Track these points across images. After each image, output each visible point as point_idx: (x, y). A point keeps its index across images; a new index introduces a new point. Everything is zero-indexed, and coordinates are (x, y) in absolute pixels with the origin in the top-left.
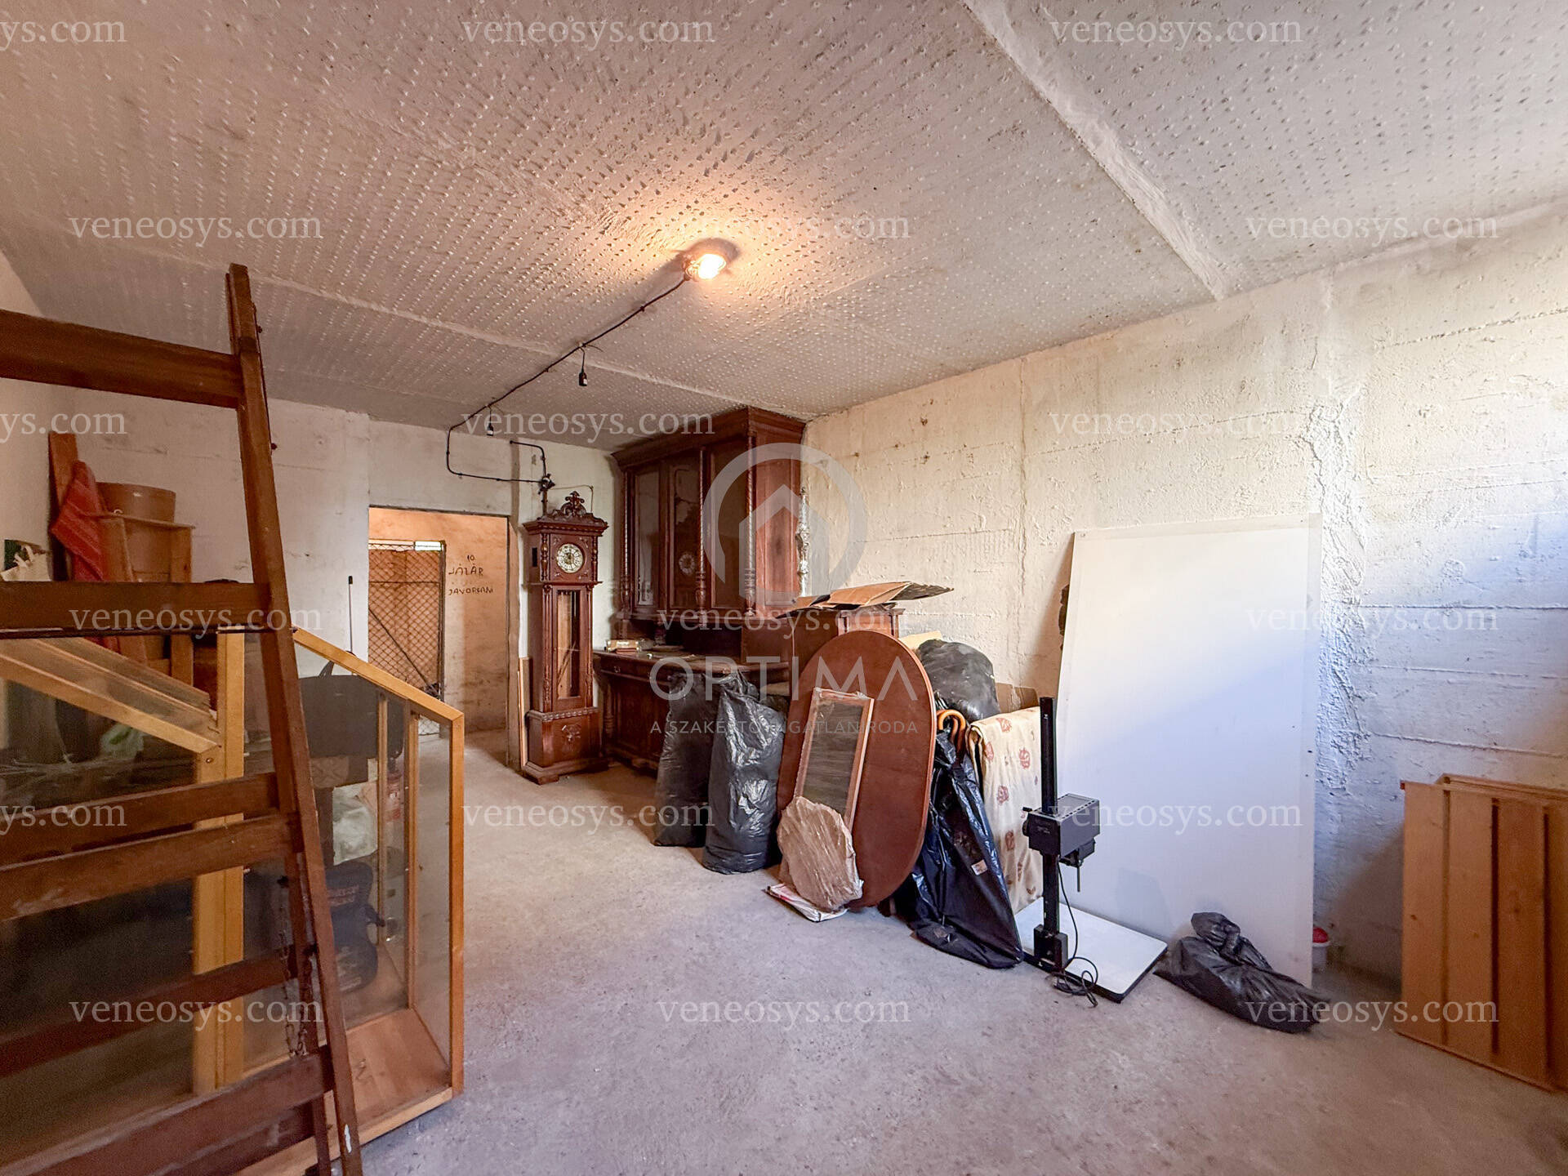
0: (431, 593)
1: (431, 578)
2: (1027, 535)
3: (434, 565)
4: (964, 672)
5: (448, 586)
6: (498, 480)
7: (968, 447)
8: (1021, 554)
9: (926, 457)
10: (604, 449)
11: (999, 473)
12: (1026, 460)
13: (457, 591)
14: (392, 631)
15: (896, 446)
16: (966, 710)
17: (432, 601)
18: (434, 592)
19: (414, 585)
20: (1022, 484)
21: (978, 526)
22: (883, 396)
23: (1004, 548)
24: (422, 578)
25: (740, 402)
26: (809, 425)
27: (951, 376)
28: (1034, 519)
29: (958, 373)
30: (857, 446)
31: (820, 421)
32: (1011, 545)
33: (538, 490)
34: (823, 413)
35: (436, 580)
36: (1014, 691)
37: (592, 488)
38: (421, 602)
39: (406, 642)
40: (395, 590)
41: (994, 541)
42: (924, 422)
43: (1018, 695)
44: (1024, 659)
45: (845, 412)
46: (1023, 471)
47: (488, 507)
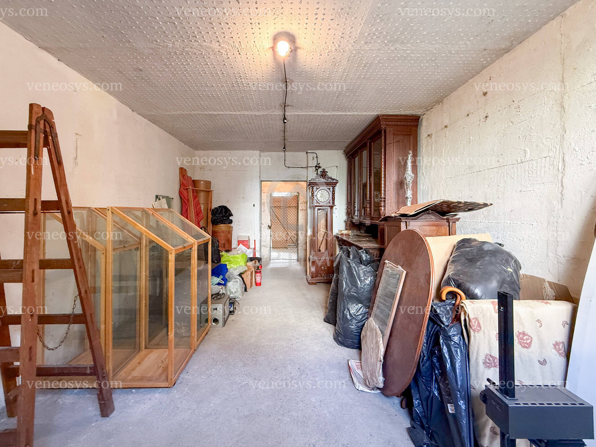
0: (294, 210)
1: (294, 205)
2: (567, 158)
3: (295, 201)
4: (479, 263)
5: (300, 208)
6: (302, 168)
7: (516, 102)
8: (560, 175)
9: (486, 117)
10: (341, 150)
11: (541, 114)
12: (566, 97)
13: (303, 210)
14: (282, 223)
15: (468, 115)
16: (468, 290)
17: (294, 213)
18: (295, 210)
19: (289, 208)
20: (561, 117)
21: (523, 158)
22: (460, 86)
23: (545, 172)
24: (291, 205)
25: (375, 113)
26: (422, 117)
27: (502, 55)
28: (573, 144)
29: (507, 50)
30: (446, 122)
31: (428, 112)
32: (552, 168)
33: (315, 170)
34: (429, 108)
35: (296, 206)
36: (547, 285)
37: (337, 167)
38: (292, 213)
39: (287, 227)
40: (284, 209)
41: (537, 167)
42: (485, 94)
43: (552, 288)
44: (563, 260)
45: (441, 104)
46: (563, 107)
47: (298, 178)
